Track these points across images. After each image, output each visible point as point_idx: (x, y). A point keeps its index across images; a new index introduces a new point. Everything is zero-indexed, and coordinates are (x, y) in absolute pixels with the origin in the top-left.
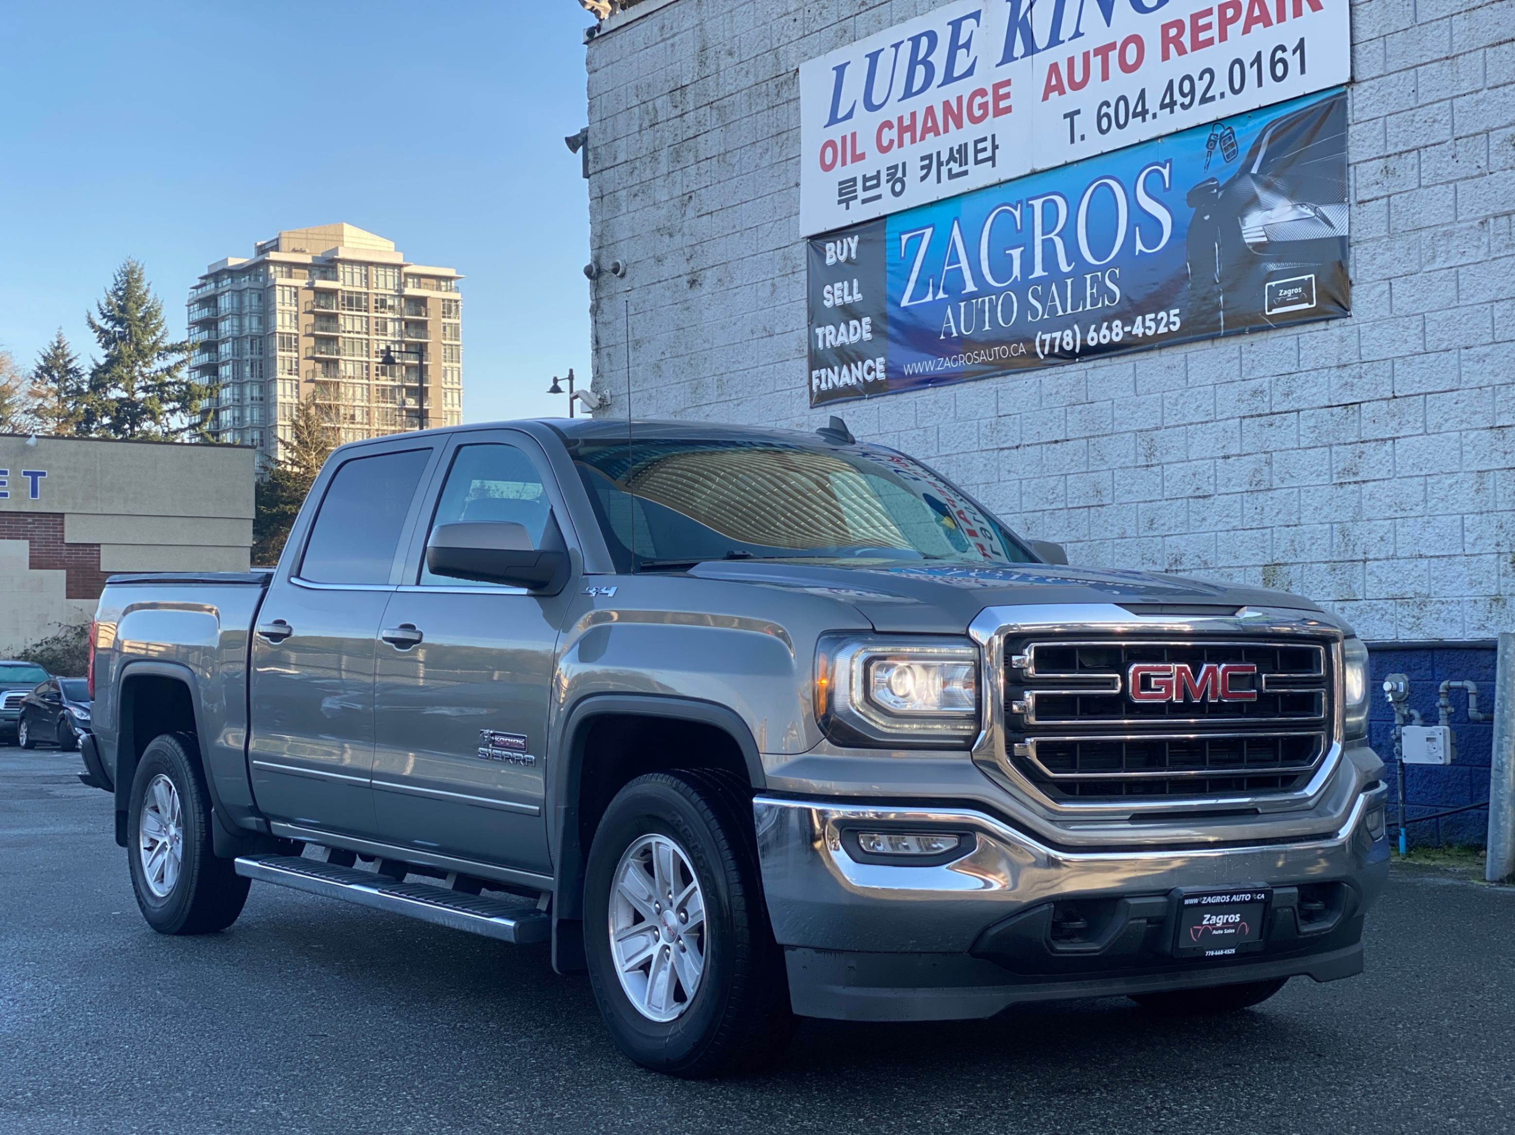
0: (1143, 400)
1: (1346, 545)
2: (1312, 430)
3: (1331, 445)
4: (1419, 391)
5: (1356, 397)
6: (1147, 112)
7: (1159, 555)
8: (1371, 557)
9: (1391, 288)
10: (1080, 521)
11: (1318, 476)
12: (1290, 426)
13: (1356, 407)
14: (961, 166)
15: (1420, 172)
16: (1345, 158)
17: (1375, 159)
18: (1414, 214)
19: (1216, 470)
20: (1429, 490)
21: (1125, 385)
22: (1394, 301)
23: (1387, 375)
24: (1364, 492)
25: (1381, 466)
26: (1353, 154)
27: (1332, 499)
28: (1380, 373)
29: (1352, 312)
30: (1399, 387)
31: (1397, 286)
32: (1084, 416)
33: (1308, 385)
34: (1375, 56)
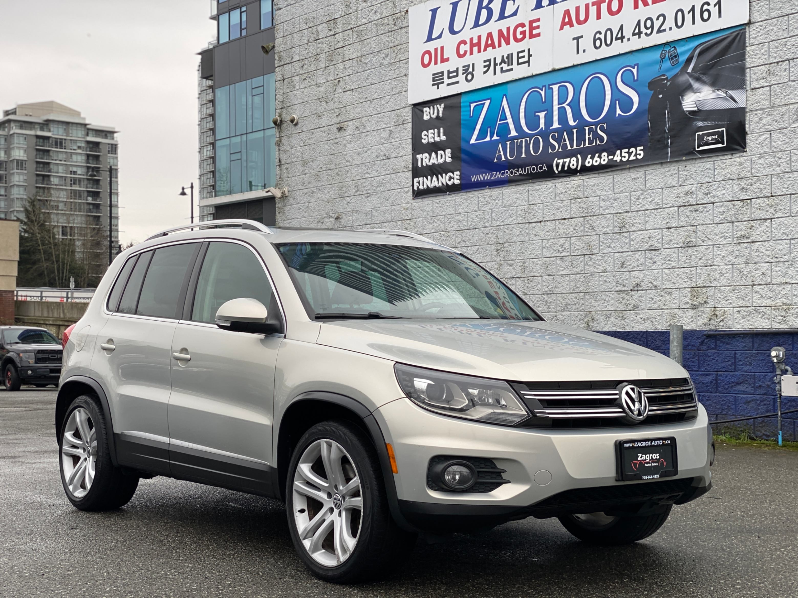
0: (618, 197)
1: (742, 277)
2: (722, 213)
3: (733, 222)
4: (787, 193)
5: (749, 196)
6: (624, 37)
7: (627, 282)
8: (756, 283)
9: (771, 136)
10: (579, 263)
11: (725, 239)
12: (708, 211)
13: (749, 201)
14: (508, 65)
15: (790, 73)
16: (744, 65)
17: (762, 65)
18: (785, 96)
19: (663, 236)
20: (792, 246)
21: (607, 188)
22: (773, 143)
23: (768, 184)
24: (753, 248)
25: (763, 234)
26: (749, 63)
27: (733, 251)
28: (764, 183)
29: (747, 149)
30: (775, 191)
31: (775, 135)
32: (582, 205)
33: (719, 189)
34: (764, 8)
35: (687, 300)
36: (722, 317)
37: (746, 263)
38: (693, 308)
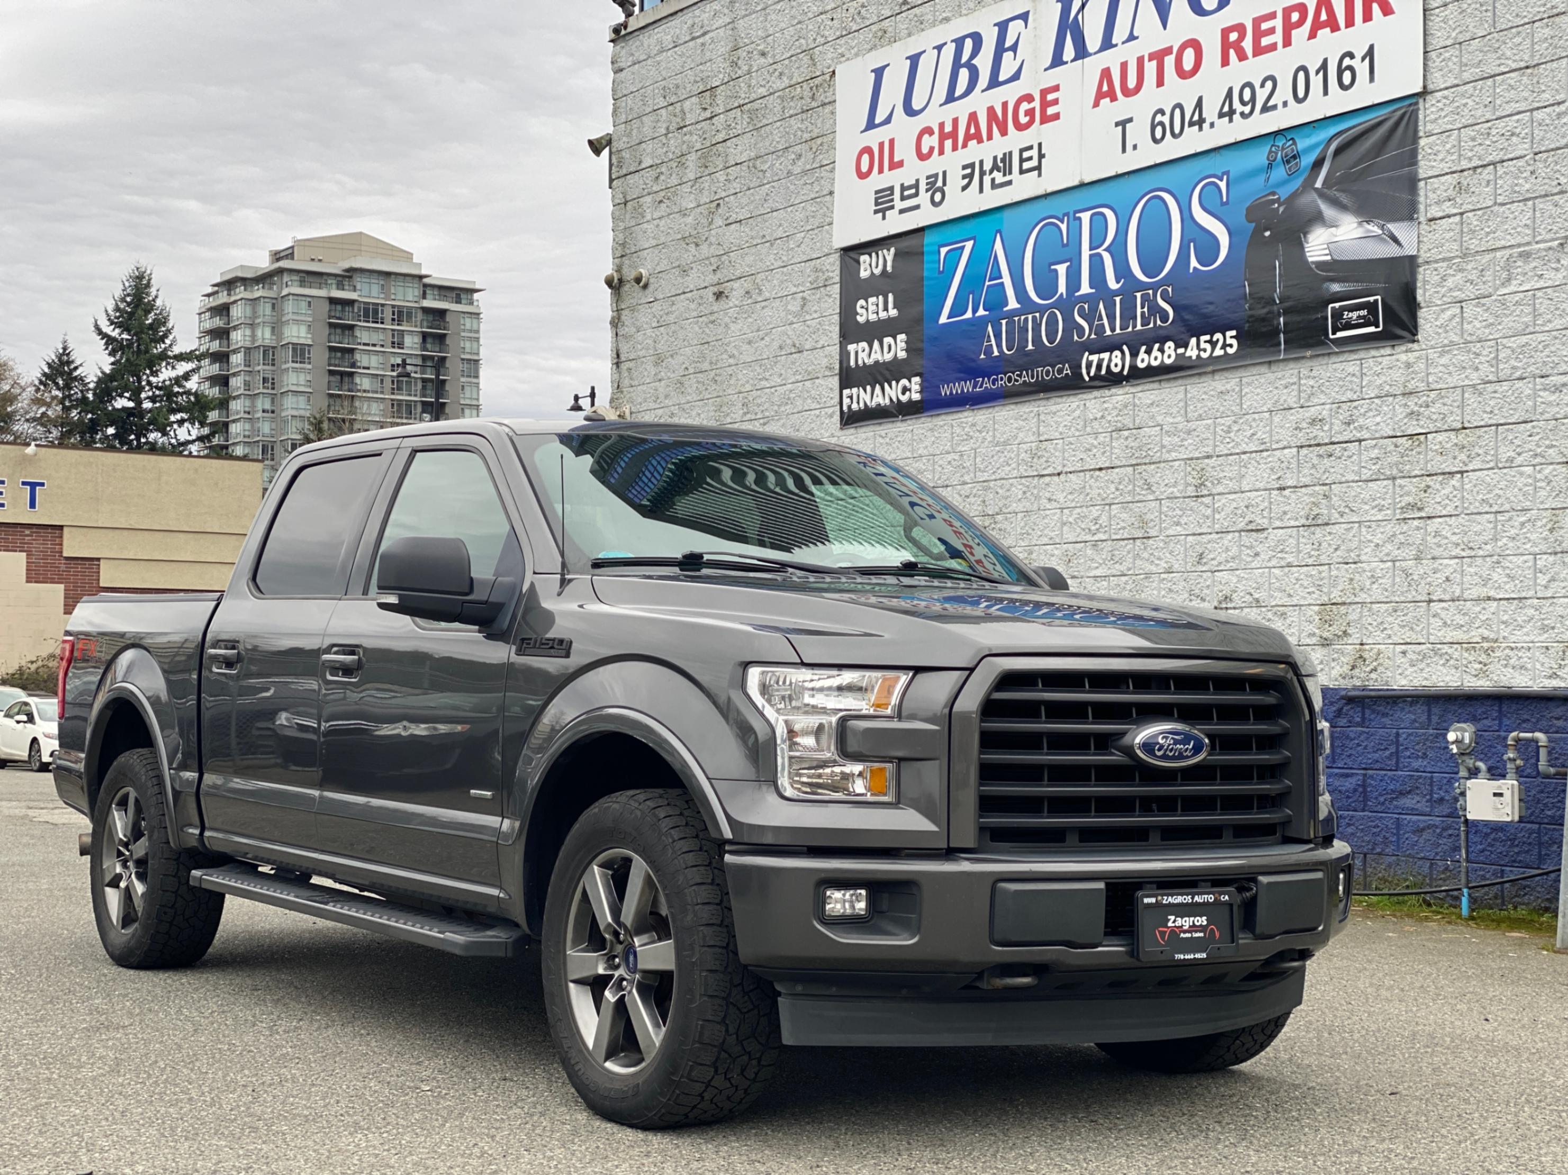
0: (1194, 427)
1: (1410, 585)
2: (1374, 461)
3: (1394, 478)
4: (1490, 422)
5: (1422, 427)
6: (1204, 120)
7: (1208, 591)
8: (1435, 598)
9: (1462, 312)
10: (1125, 553)
11: (1380, 510)
12: (1350, 457)
13: (1422, 438)
14: (1004, 175)
15: (1496, 188)
16: (1416, 173)
17: (1447, 174)
18: (1488, 234)
19: (1271, 503)
20: (1499, 527)
21: (1174, 410)
22: (1465, 326)
23: (1455, 404)
24: (1429, 528)
25: (1447, 501)
26: (1424, 169)
27: (1394, 535)
28: (1449, 402)
29: (1419, 337)
30: (1469, 418)
31: (1469, 310)
32: (1130, 442)
33: (1371, 414)
34: (1450, 64)
35: (1311, 628)
36: (1375, 664)
37: (1418, 558)
38: (1323, 645)
